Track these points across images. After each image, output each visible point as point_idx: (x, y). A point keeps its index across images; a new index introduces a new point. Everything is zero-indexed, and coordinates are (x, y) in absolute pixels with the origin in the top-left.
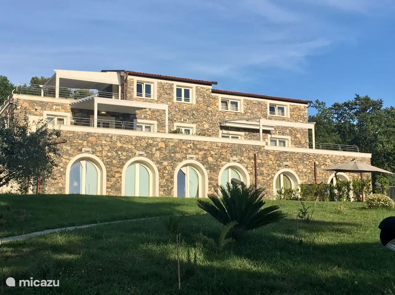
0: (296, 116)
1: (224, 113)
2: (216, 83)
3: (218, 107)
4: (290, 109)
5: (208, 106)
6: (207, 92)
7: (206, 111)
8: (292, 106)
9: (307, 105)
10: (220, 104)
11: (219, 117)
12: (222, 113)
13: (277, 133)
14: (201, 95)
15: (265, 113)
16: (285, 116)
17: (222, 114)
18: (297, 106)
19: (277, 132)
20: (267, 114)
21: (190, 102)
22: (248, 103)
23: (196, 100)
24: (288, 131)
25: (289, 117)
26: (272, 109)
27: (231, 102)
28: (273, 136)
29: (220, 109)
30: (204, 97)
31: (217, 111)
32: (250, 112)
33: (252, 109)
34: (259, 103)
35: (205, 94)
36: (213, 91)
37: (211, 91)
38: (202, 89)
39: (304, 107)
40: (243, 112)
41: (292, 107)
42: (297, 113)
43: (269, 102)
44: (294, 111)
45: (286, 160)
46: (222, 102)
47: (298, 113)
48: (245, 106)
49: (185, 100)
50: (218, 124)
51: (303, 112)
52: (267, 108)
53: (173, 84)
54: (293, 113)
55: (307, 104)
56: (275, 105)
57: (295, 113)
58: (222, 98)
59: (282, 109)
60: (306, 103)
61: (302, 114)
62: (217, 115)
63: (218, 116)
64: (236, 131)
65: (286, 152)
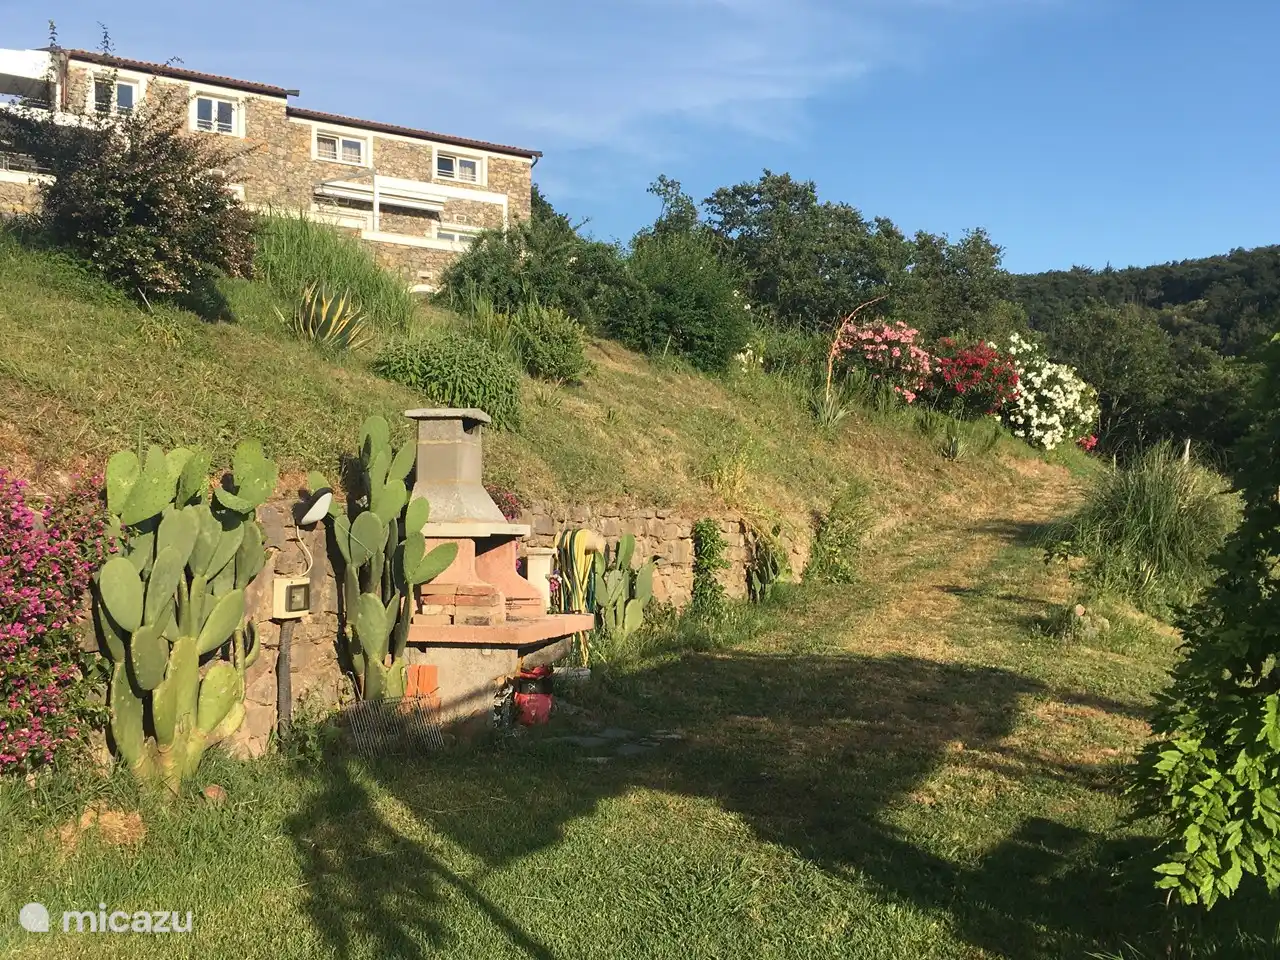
0: (502, 183)
1: (324, 164)
2: (296, 93)
3: (308, 150)
4: (489, 167)
5: (276, 146)
6: (275, 112)
7: (271, 156)
8: (494, 160)
9: (530, 161)
10: (314, 144)
11: (312, 174)
12: (321, 165)
13: (455, 219)
14: (259, 119)
15: (425, 171)
16: (478, 182)
17: (318, 167)
18: (505, 160)
19: (455, 216)
20: (431, 176)
21: (234, 133)
22: (384, 147)
23: (247, 130)
24: (481, 216)
25: (485, 184)
26: (445, 164)
27: (343, 141)
28: (445, 225)
29: (314, 156)
30: (267, 124)
31: (307, 160)
32: (389, 166)
33: (395, 160)
34: (412, 148)
35: (270, 118)
36: (290, 112)
37: (285, 110)
38: (261, 105)
39: (524, 164)
40: (370, 166)
41: (493, 163)
42: (506, 176)
43: (436, 147)
44: (498, 172)
45: (423, 265)
46: (319, 140)
47: (508, 177)
48: (376, 153)
49: (222, 128)
50: (308, 189)
51: (522, 176)
52: (430, 161)
53: (187, 88)
54: (495, 175)
55: (531, 157)
56: (454, 155)
57: (500, 176)
58: (319, 130)
59: (469, 165)
60: (528, 155)
61: (517, 180)
62: (307, 169)
63: (308, 171)
64: (353, 208)
65: (426, 250)
